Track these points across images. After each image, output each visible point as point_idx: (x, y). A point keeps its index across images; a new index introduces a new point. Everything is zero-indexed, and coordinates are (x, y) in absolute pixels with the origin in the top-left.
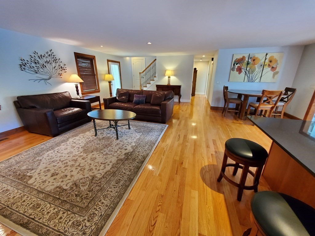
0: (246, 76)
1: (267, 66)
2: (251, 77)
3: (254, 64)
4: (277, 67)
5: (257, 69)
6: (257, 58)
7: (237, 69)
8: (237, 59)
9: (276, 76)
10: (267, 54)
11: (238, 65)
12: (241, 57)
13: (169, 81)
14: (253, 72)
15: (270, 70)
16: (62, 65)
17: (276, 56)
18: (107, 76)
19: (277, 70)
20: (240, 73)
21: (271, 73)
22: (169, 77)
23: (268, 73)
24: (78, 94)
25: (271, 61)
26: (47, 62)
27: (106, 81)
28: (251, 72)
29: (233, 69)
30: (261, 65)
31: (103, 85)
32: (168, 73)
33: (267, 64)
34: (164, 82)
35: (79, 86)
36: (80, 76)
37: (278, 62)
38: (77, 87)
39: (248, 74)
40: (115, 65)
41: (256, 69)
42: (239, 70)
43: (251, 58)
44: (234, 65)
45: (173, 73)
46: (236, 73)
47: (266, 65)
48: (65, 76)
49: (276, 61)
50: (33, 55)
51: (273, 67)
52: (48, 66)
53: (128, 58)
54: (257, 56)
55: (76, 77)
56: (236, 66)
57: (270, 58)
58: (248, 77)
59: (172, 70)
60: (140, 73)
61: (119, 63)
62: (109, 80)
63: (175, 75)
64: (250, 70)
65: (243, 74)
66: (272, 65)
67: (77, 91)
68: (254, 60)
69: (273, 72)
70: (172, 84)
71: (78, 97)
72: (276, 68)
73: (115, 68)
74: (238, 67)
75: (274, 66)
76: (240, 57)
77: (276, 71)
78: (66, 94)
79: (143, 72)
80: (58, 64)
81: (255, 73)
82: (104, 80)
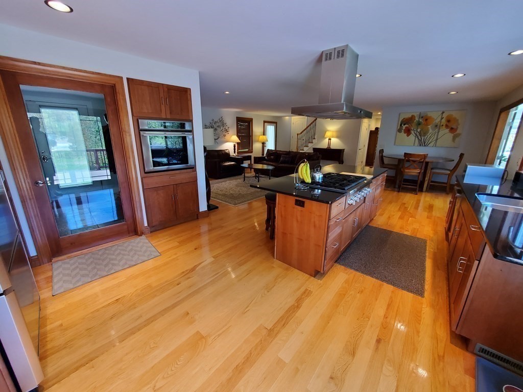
0: (417, 139)
1: (444, 127)
2: (424, 140)
3: (427, 125)
4: (457, 128)
5: (431, 131)
6: (430, 118)
7: (404, 130)
8: (404, 119)
9: (457, 140)
10: (443, 113)
11: (406, 126)
12: (410, 116)
13: (329, 144)
14: (425, 134)
15: (448, 131)
16: (227, 128)
17: (455, 114)
18: (262, 138)
19: (458, 132)
20: (408, 135)
21: (450, 136)
22: (330, 139)
23: (445, 136)
24: (235, 152)
25: (449, 121)
26: (218, 126)
27: (260, 142)
28: (423, 134)
29: (399, 131)
30: (436, 126)
31: (257, 146)
32: (328, 134)
33: (444, 124)
34: (324, 144)
35: (236, 145)
36: (238, 136)
37: (460, 121)
38: (235, 146)
39: (419, 137)
40: (272, 126)
41: (429, 131)
42: (408, 132)
43: (422, 117)
44: (401, 125)
45: (335, 134)
46: (403, 135)
47: (442, 125)
48: (228, 137)
49: (456, 120)
50: (211, 122)
51: (452, 129)
52: (218, 129)
53: (287, 117)
54: (429, 114)
55: (235, 138)
56: (404, 127)
57: (447, 117)
58: (420, 141)
59: (333, 131)
60: (298, 134)
61: (276, 123)
62: (263, 142)
63: (337, 137)
64: (422, 132)
65: (412, 137)
66: (450, 125)
67: (235, 149)
68: (426, 120)
69: (453, 135)
70: (332, 147)
71: (235, 155)
72: (456, 130)
73: (271, 129)
74: (406, 127)
75: (453, 127)
76: (408, 116)
77: (456, 133)
78: (227, 151)
79: (301, 133)
80: (224, 127)
81: (429, 135)
82: (258, 141)
